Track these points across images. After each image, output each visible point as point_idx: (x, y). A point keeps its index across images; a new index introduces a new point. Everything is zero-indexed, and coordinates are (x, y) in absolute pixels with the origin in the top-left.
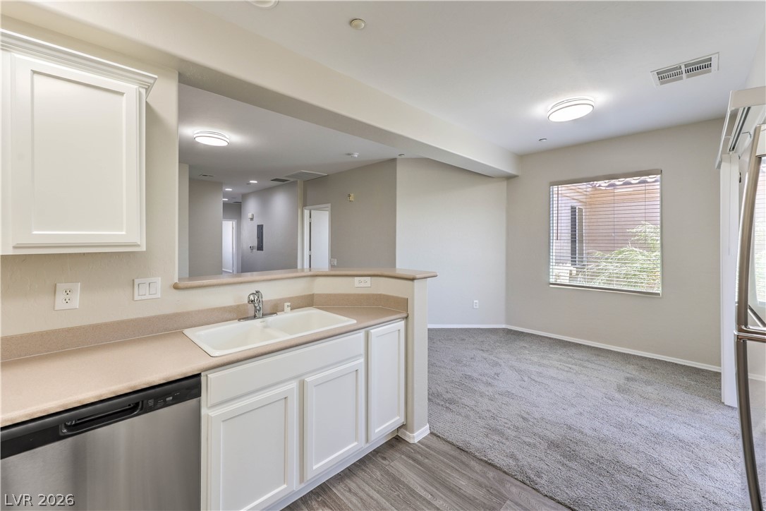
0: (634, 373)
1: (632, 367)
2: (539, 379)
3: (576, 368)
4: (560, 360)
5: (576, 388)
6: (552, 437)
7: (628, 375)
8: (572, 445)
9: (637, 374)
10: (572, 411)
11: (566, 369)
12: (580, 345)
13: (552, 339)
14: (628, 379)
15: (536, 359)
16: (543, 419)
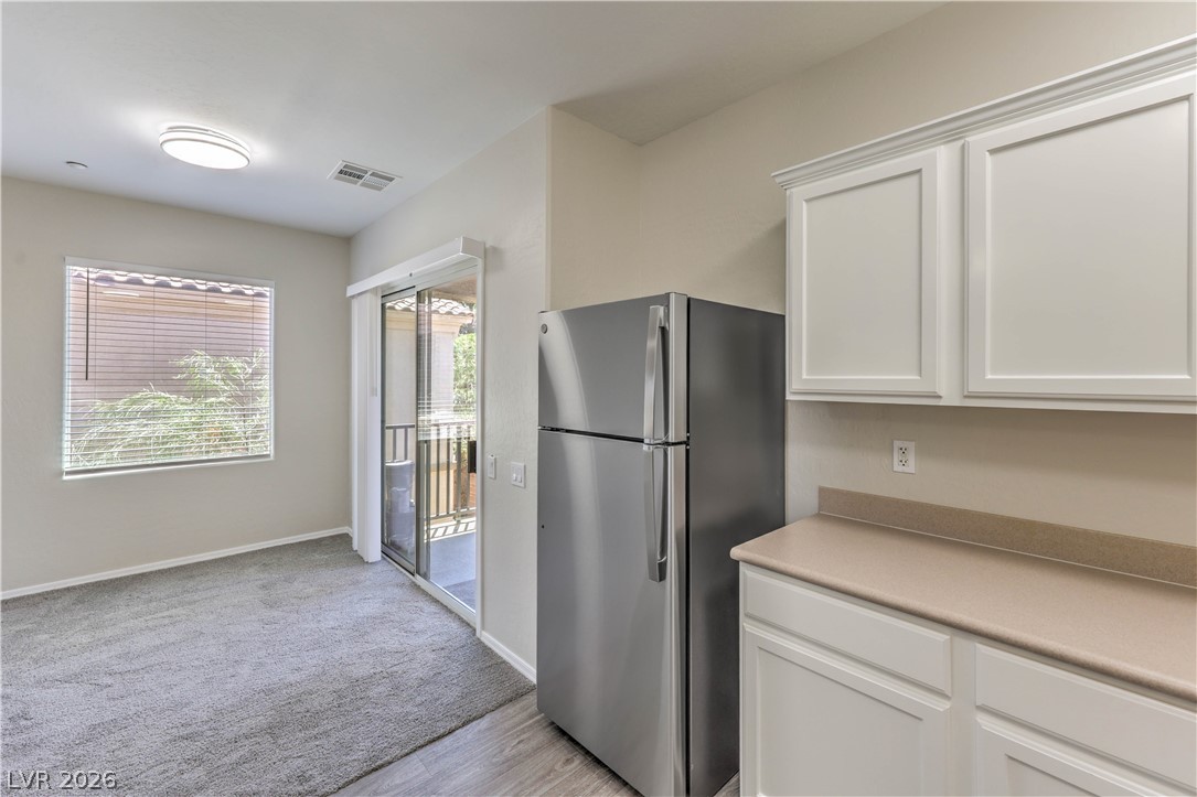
0: (262, 576)
1: (251, 570)
2: (136, 665)
3: (179, 611)
4: (137, 616)
5: (214, 638)
6: (262, 721)
7: (260, 582)
8: (297, 708)
9: (266, 575)
10: (245, 670)
11: (166, 621)
12: (143, 575)
13: (74, 588)
14: (264, 587)
15: (85, 639)
16: (219, 712)
